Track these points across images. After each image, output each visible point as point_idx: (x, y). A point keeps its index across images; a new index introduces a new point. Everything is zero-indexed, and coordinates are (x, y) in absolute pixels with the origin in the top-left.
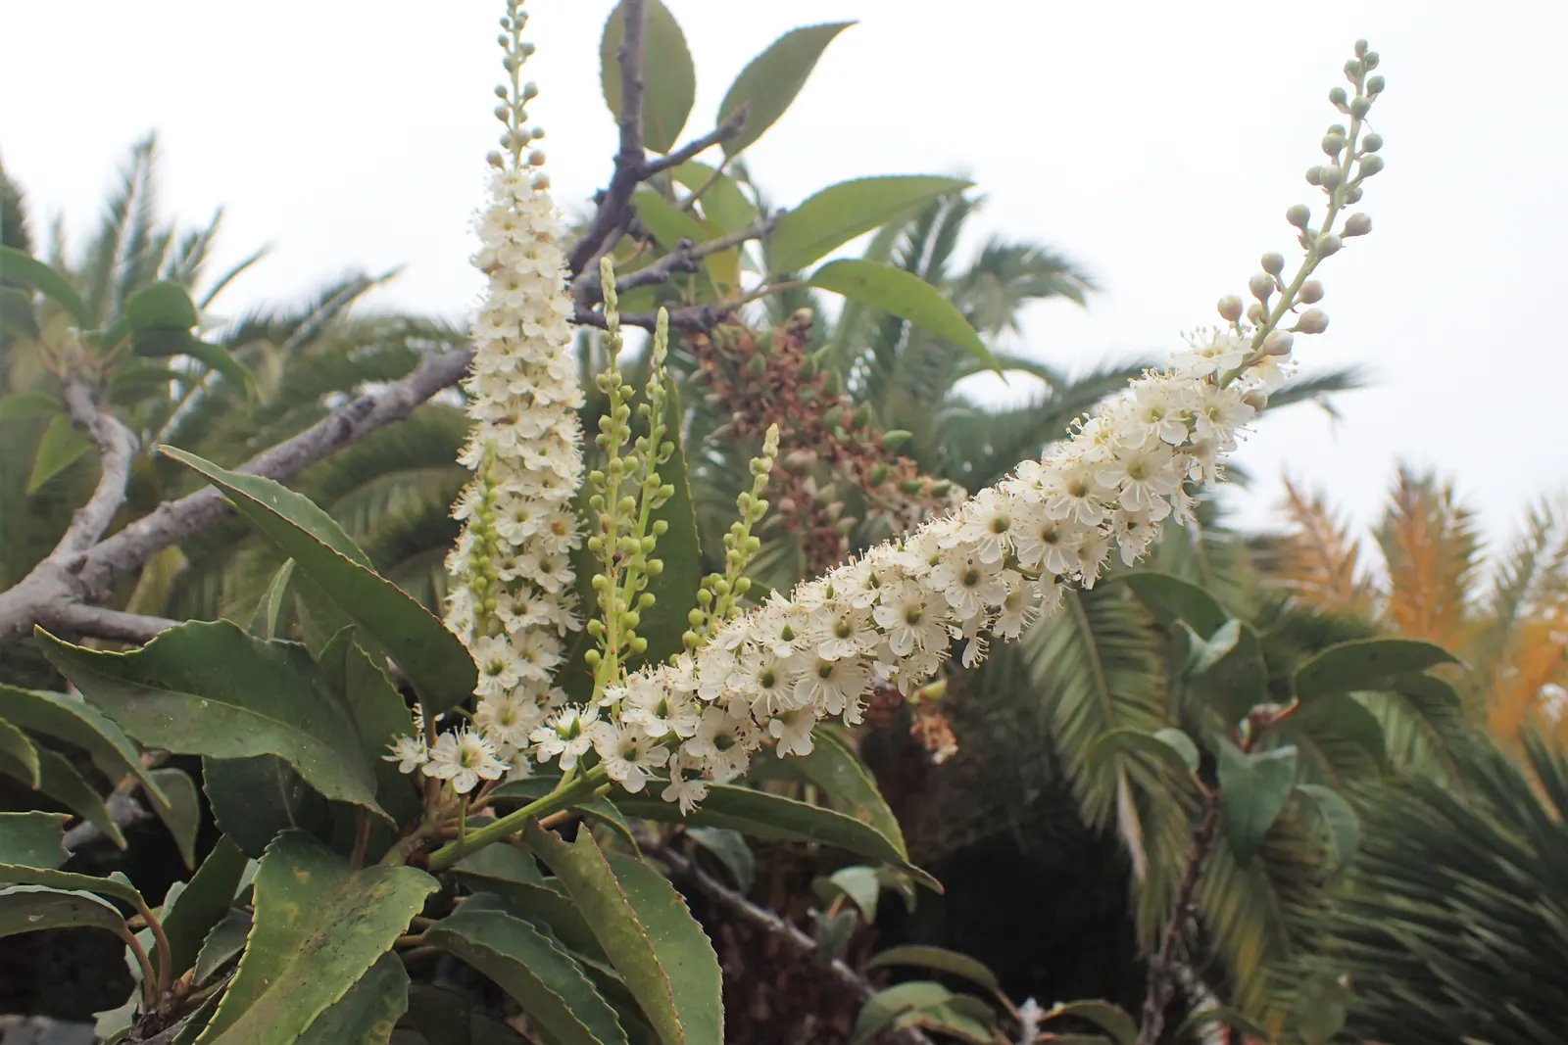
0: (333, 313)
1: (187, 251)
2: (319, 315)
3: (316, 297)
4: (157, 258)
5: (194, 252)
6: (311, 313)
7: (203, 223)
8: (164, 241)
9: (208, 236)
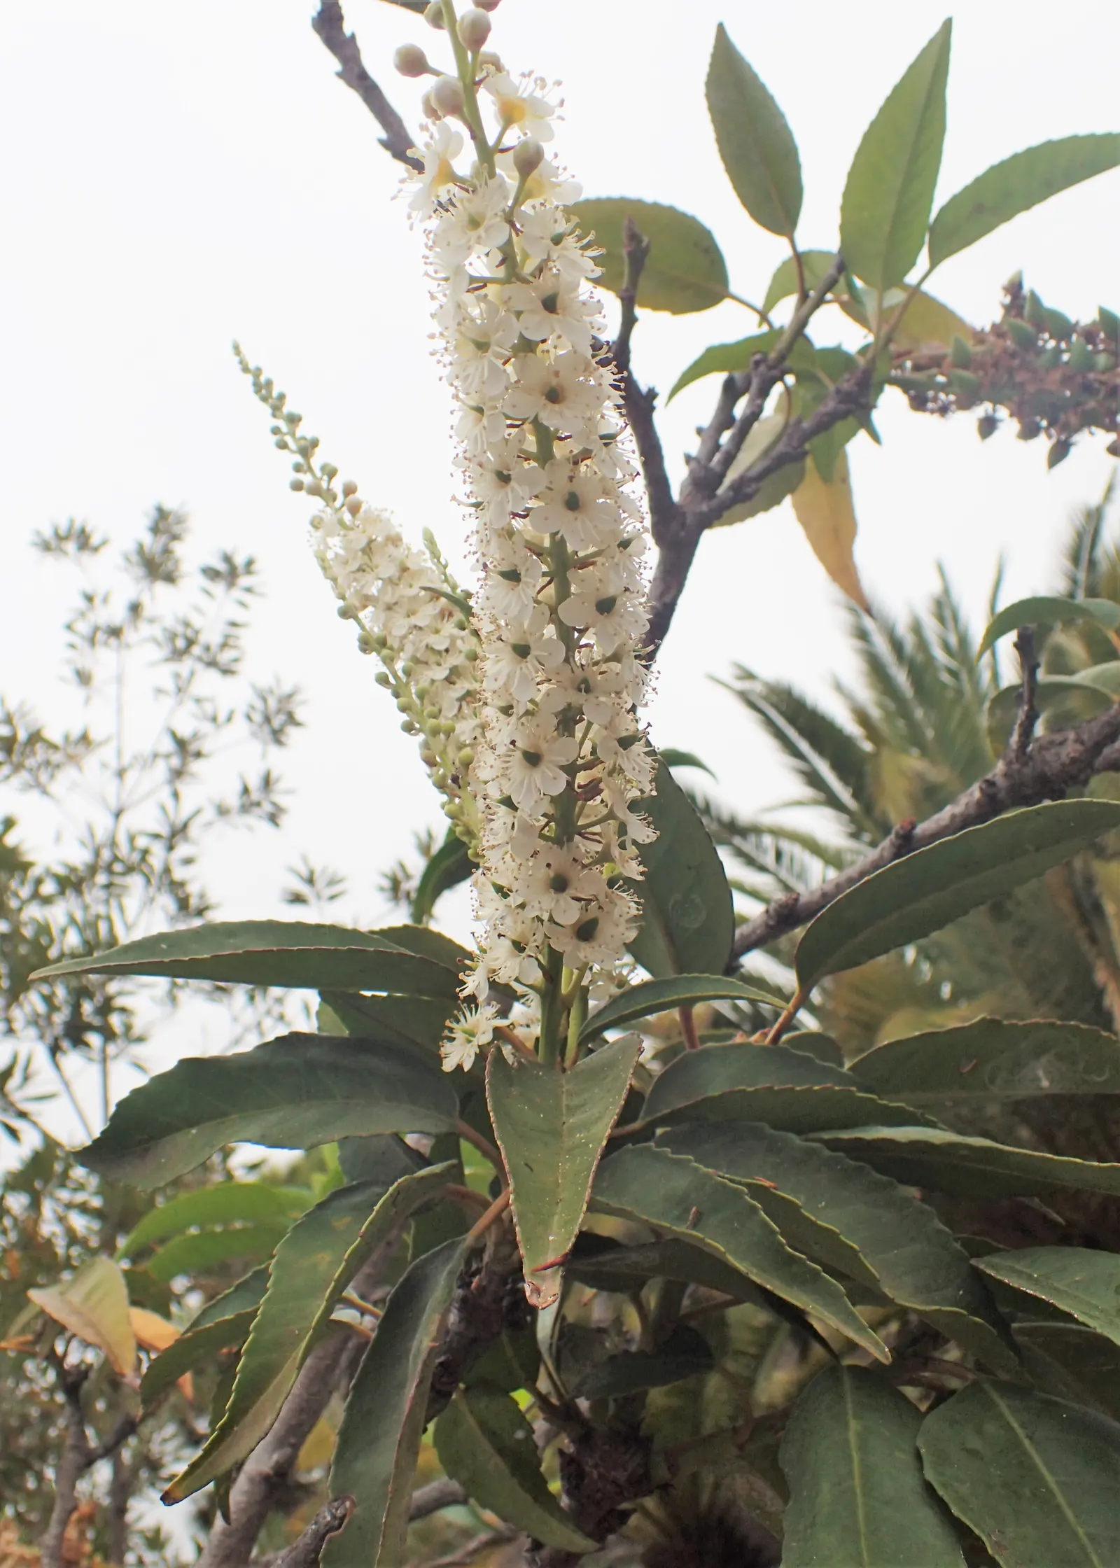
0: (1092, 564)
1: (941, 619)
2: (1082, 576)
3: (1067, 564)
4: (922, 644)
5: (948, 614)
6: (1074, 581)
7: (936, 587)
8: (917, 629)
9: (946, 591)
